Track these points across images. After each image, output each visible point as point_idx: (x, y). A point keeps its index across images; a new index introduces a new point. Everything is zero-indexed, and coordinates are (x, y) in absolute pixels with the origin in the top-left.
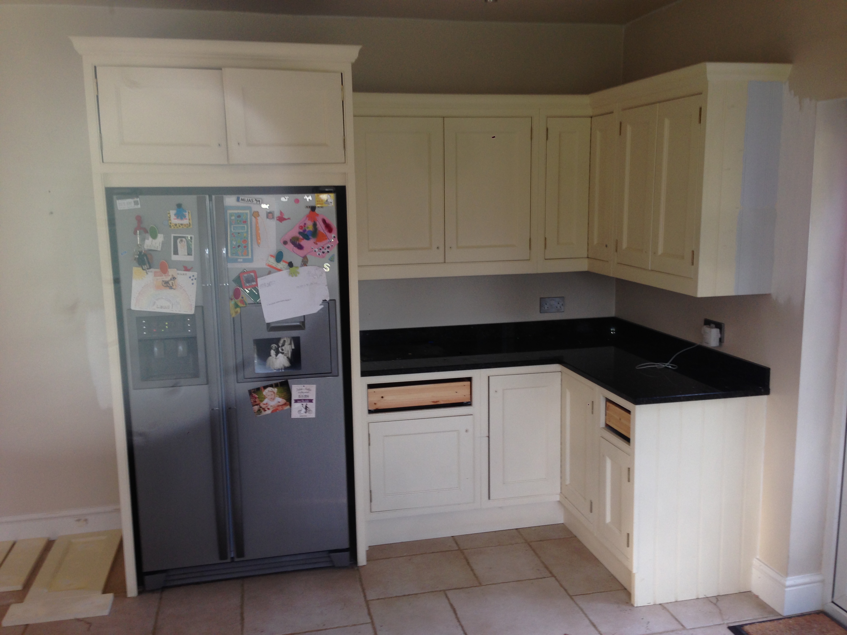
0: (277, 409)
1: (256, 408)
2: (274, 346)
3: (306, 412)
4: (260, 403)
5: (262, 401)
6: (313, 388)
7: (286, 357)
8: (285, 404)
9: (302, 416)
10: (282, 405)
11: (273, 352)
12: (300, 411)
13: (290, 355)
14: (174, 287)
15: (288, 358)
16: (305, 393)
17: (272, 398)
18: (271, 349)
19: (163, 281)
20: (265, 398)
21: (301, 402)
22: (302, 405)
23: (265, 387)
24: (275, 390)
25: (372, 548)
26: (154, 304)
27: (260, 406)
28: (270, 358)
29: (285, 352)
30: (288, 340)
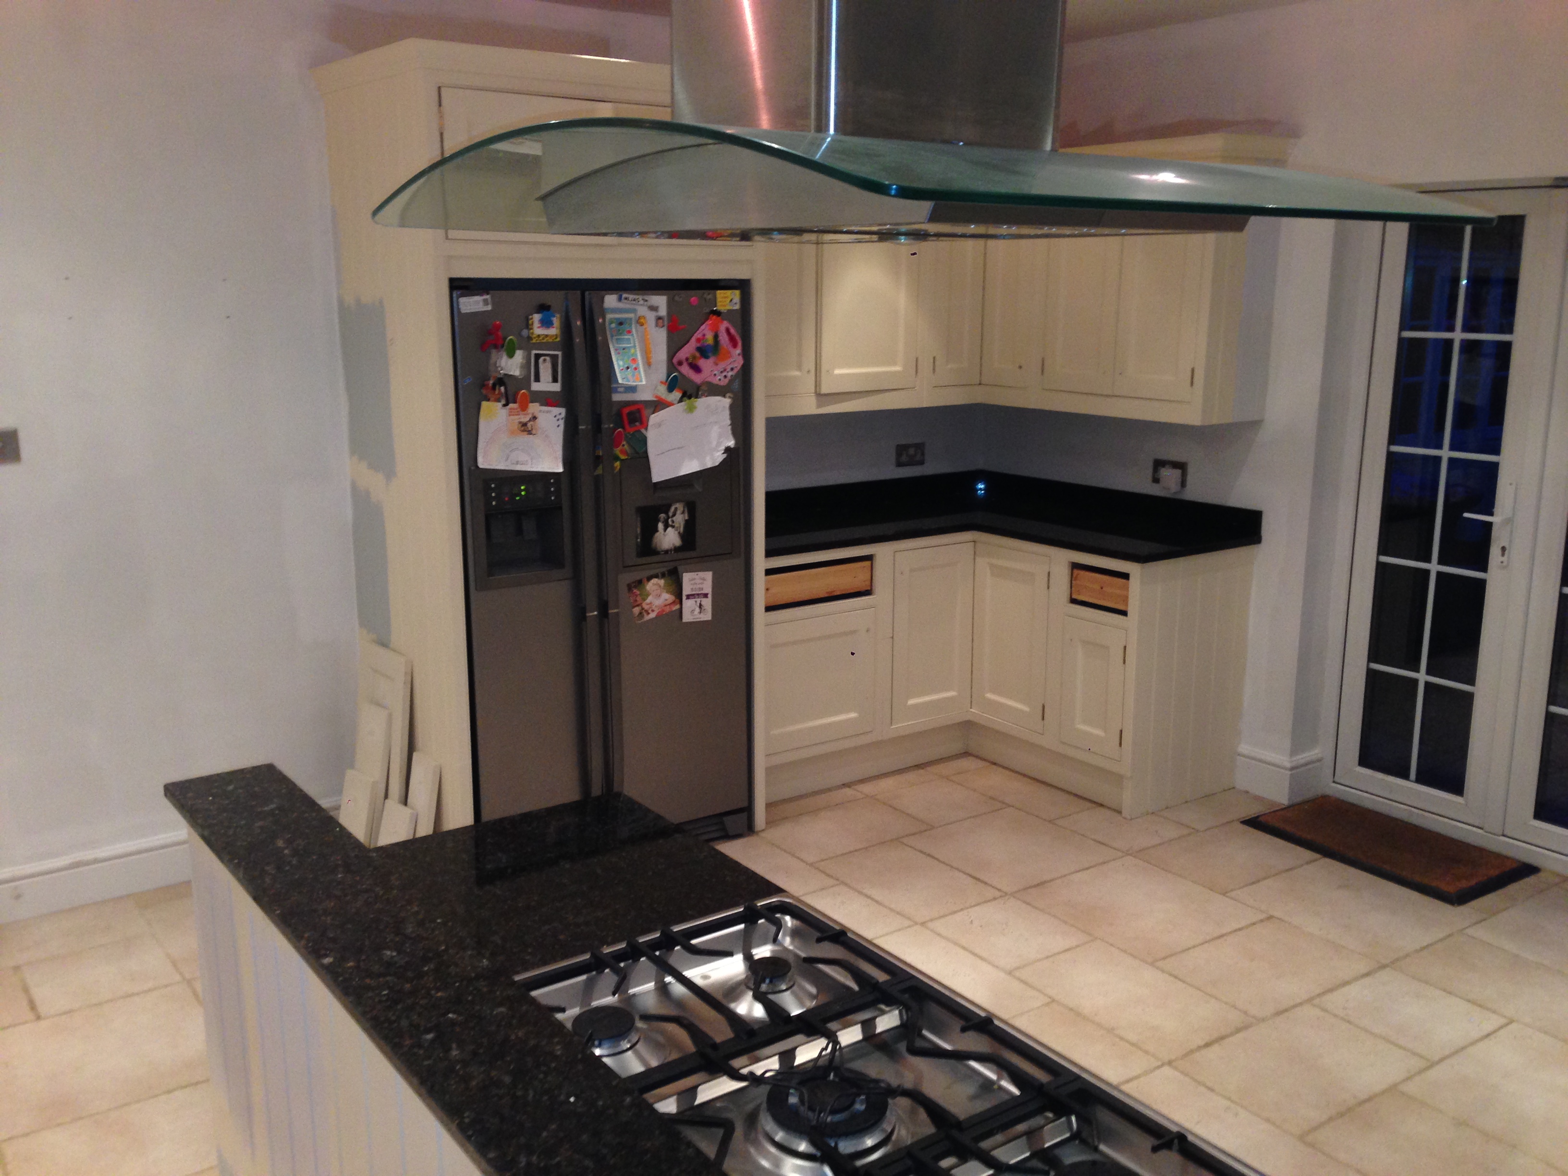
0: (663, 611)
1: (636, 610)
2: (662, 516)
3: (700, 612)
4: (642, 603)
5: (644, 600)
6: (708, 576)
7: (676, 532)
8: (674, 603)
9: (697, 618)
10: (671, 604)
11: (661, 526)
12: (693, 611)
13: (682, 530)
14: (534, 432)
15: (679, 533)
16: (699, 584)
17: (657, 595)
18: (658, 521)
19: (520, 423)
20: (648, 595)
21: (694, 598)
22: (695, 602)
23: (649, 579)
24: (662, 582)
25: (769, 806)
26: (507, 459)
27: (642, 607)
28: (657, 534)
29: (676, 525)
30: (680, 506)
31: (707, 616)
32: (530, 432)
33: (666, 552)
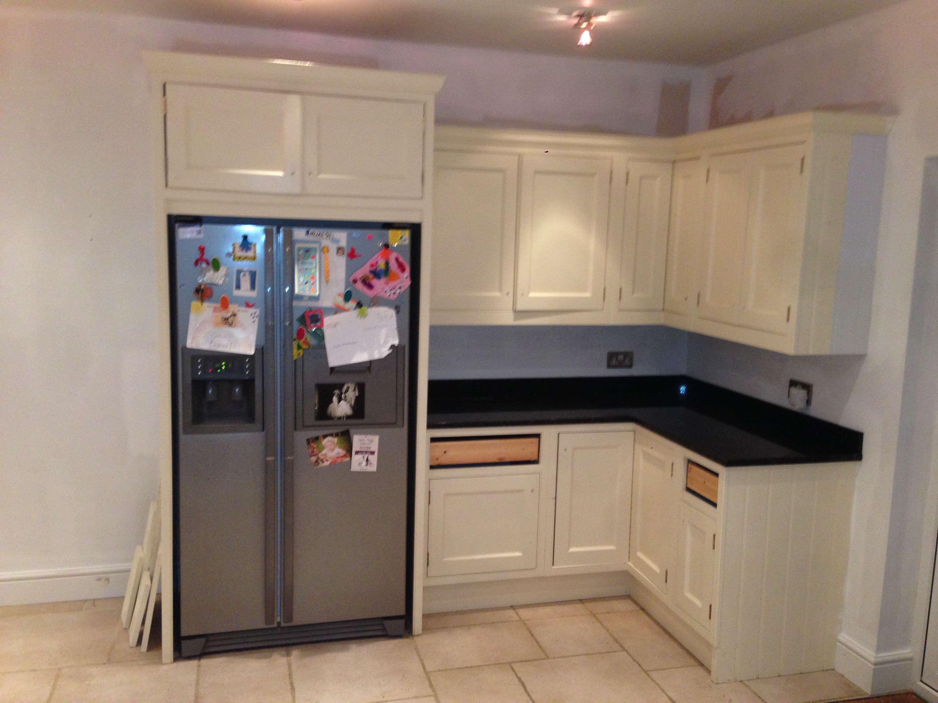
0: (336, 461)
1: (314, 459)
2: (337, 392)
3: (367, 465)
4: (318, 454)
5: (321, 451)
6: (376, 439)
7: (348, 405)
8: (345, 456)
9: (363, 469)
10: (342, 457)
11: (335, 399)
12: (360, 464)
13: (353, 402)
14: (234, 325)
15: (351, 405)
16: (367, 444)
17: (331, 449)
18: (333, 395)
19: (223, 318)
20: (324, 448)
21: (362, 454)
22: (363, 457)
23: (325, 437)
24: (336, 440)
25: (426, 616)
26: (211, 342)
27: (318, 457)
28: (331, 405)
29: (348, 399)
30: (352, 386)
31: (373, 468)
32: (231, 325)
33: (340, 418)
